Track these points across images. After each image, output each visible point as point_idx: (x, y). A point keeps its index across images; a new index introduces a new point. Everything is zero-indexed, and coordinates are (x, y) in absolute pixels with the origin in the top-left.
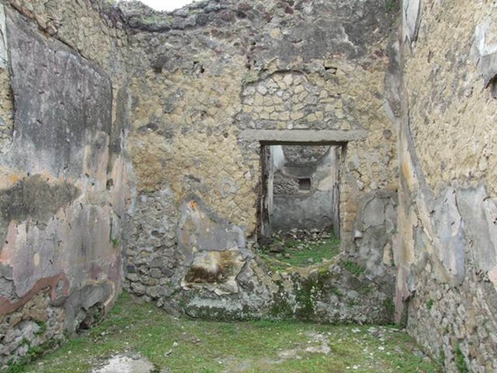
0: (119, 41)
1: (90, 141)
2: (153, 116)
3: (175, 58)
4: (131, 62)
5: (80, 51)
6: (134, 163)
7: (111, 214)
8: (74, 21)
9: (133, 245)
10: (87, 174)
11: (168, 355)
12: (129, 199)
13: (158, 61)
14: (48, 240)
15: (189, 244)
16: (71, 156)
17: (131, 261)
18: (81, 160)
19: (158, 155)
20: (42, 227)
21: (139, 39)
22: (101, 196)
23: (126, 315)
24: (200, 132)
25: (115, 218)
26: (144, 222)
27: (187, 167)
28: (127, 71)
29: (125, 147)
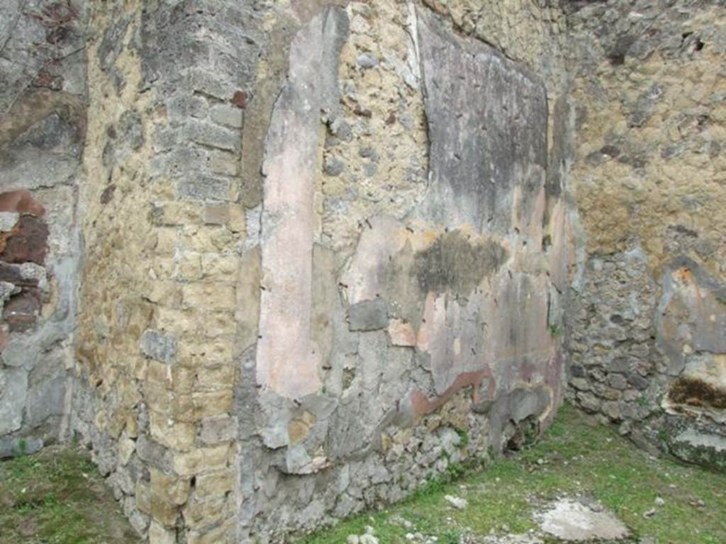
0: (555, 26)
1: (520, 180)
2: (612, 135)
3: (648, 35)
4: (572, 55)
5: (503, 50)
6: (581, 210)
7: (549, 288)
8: (495, 9)
9: (581, 335)
10: (516, 229)
11: (649, 515)
12: (574, 265)
13: (617, 46)
14: (469, 320)
15: (677, 339)
16: (496, 203)
17: (578, 359)
18: (509, 208)
19: (621, 196)
20: (463, 302)
21: (585, 17)
22: (535, 261)
23: (572, 438)
24: (697, 153)
25: (554, 294)
26: (599, 300)
27: (673, 212)
28: (567, 70)
29: (567, 187)
